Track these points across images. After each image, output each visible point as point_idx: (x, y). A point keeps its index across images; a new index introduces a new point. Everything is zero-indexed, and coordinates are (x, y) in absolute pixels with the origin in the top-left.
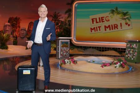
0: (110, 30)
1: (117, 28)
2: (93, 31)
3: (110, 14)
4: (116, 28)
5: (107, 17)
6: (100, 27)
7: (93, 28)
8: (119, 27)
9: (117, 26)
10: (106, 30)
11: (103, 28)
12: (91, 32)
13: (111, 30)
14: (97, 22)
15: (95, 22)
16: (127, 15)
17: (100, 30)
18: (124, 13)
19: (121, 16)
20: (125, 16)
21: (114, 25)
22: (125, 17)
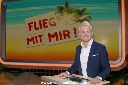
0: (57, 40)
1: (69, 37)
2: (31, 43)
3: (56, 14)
4: (67, 37)
5: (51, 19)
6: (42, 36)
7: (30, 38)
8: (72, 34)
9: (69, 32)
10: (50, 41)
11: (45, 38)
12: (28, 44)
13: (60, 41)
14: (36, 29)
15: (33, 28)
16: (84, 14)
17: (41, 41)
18: (78, 10)
19: (74, 17)
20: (80, 16)
21: (64, 32)
22: (81, 18)
